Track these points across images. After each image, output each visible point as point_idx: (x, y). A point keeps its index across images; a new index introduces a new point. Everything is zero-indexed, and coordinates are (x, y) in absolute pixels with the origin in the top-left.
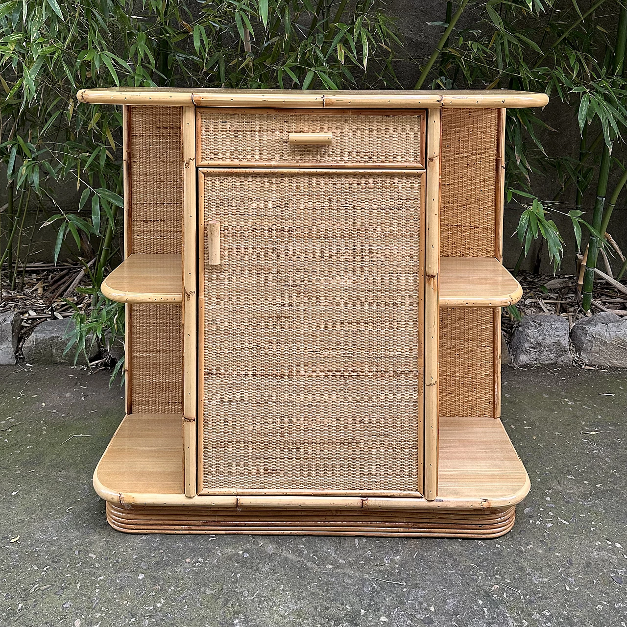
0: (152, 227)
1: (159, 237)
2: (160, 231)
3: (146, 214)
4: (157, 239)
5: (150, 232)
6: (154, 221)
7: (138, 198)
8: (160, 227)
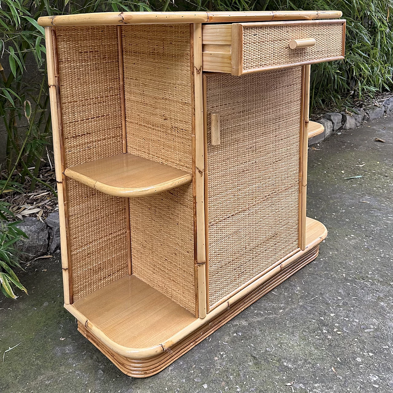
0: (81, 141)
1: (87, 148)
2: (88, 143)
3: (75, 130)
4: (85, 150)
5: (80, 145)
6: (82, 135)
7: (68, 118)
8: (87, 139)
